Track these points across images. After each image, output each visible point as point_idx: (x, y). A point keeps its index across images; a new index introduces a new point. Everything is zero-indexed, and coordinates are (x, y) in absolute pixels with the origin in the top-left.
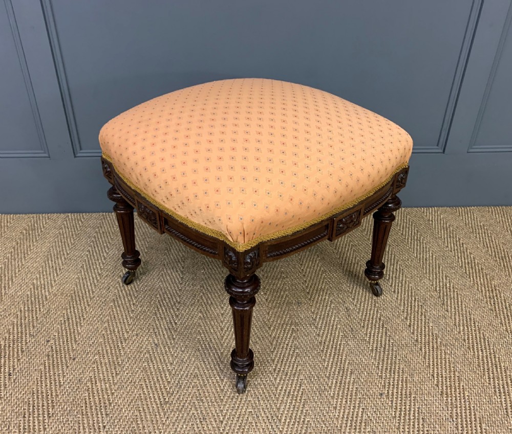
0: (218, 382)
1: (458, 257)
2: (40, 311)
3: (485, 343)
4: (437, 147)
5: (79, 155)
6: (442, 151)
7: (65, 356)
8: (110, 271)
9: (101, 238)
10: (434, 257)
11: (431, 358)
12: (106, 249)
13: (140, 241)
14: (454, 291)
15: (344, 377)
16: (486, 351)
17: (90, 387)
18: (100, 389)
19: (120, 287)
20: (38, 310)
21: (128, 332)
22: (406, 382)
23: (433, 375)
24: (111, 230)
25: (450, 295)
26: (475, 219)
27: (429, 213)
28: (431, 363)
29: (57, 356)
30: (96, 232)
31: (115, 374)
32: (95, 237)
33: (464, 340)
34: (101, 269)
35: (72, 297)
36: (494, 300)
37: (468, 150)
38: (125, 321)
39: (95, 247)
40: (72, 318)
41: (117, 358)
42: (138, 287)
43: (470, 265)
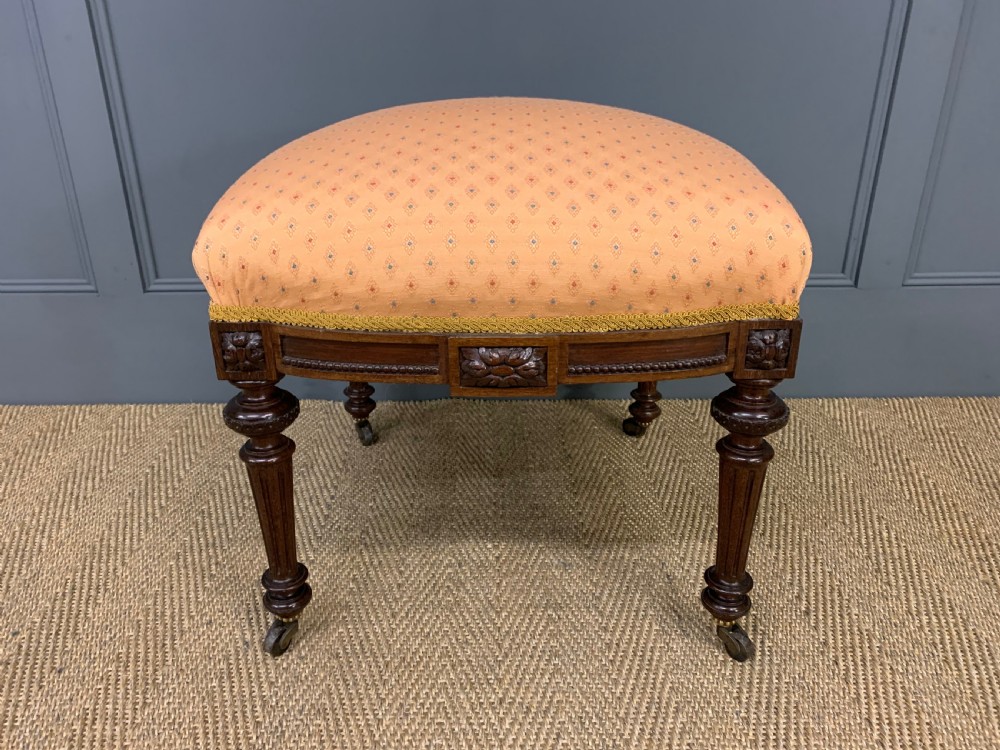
0: (369, 725)
1: (901, 484)
2: (19, 573)
3: (981, 650)
4: (842, 275)
5: (153, 287)
6: (851, 282)
7: (43, 663)
8: (184, 503)
9: (182, 445)
10: (851, 482)
11: (861, 681)
12: (187, 465)
14: (899, 546)
15: (660, 720)
16: (987, 669)
17: (78, 732)
18: (98, 736)
19: (197, 531)
20: (16, 571)
21: (191, 617)
22: (806, 734)
23: (869, 720)
24: (205, 431)
25: (892, 553)
26: (929, 418)
27: (834, 408)
28: (862, 692)
29: (26, 663)
30: (176, 436)
31: (141, 704)
32: (170, 444)
33: (934, 645)
34: (167, 497)
35: (94, 548)
36: (990, 564)
37: (904, 280)
38: (192, 595)
39: (165, 461)
40: (82, 588)
41: (156, 670)
42: (233, 533)
43: (928, 498)
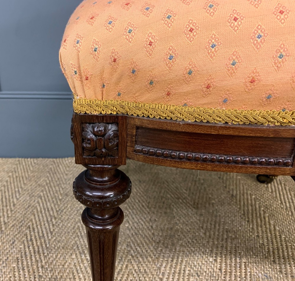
8: (18, 221)
9: (14, 182)
12: (17, 195)
13: (55, 187)
19: (27, 241)
24: (25, 174)
30: (9, 177)
32: (7, 181)
34: (8, 217)
39: (5, 192)
42: (49, 243)
